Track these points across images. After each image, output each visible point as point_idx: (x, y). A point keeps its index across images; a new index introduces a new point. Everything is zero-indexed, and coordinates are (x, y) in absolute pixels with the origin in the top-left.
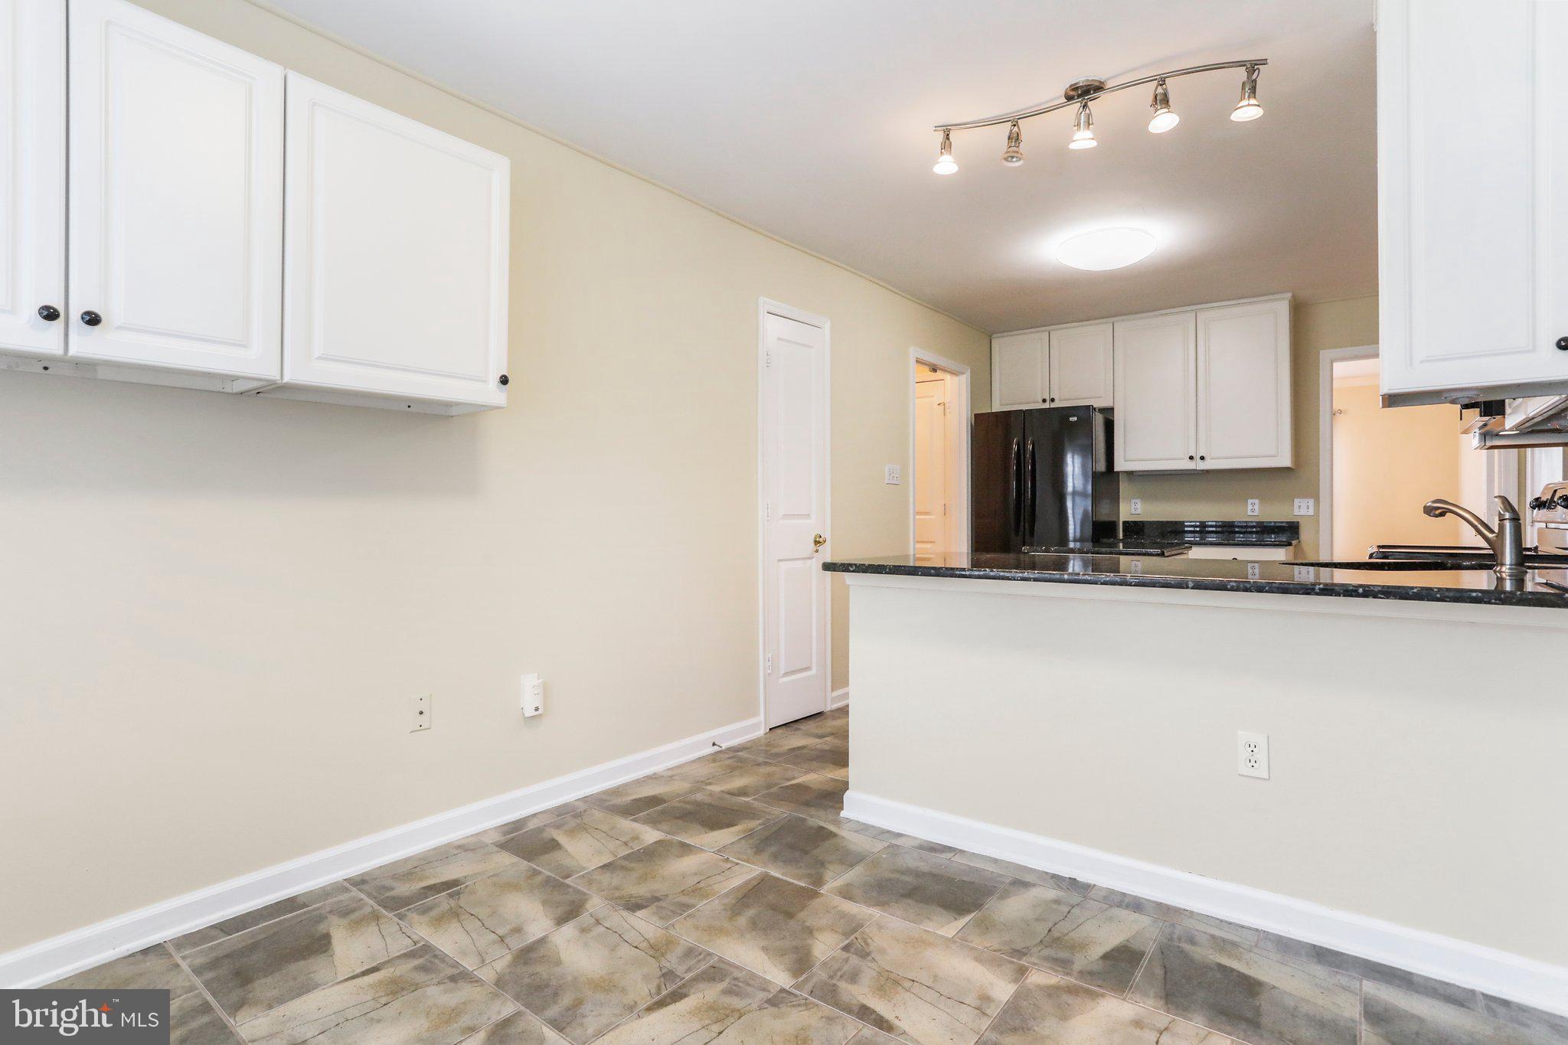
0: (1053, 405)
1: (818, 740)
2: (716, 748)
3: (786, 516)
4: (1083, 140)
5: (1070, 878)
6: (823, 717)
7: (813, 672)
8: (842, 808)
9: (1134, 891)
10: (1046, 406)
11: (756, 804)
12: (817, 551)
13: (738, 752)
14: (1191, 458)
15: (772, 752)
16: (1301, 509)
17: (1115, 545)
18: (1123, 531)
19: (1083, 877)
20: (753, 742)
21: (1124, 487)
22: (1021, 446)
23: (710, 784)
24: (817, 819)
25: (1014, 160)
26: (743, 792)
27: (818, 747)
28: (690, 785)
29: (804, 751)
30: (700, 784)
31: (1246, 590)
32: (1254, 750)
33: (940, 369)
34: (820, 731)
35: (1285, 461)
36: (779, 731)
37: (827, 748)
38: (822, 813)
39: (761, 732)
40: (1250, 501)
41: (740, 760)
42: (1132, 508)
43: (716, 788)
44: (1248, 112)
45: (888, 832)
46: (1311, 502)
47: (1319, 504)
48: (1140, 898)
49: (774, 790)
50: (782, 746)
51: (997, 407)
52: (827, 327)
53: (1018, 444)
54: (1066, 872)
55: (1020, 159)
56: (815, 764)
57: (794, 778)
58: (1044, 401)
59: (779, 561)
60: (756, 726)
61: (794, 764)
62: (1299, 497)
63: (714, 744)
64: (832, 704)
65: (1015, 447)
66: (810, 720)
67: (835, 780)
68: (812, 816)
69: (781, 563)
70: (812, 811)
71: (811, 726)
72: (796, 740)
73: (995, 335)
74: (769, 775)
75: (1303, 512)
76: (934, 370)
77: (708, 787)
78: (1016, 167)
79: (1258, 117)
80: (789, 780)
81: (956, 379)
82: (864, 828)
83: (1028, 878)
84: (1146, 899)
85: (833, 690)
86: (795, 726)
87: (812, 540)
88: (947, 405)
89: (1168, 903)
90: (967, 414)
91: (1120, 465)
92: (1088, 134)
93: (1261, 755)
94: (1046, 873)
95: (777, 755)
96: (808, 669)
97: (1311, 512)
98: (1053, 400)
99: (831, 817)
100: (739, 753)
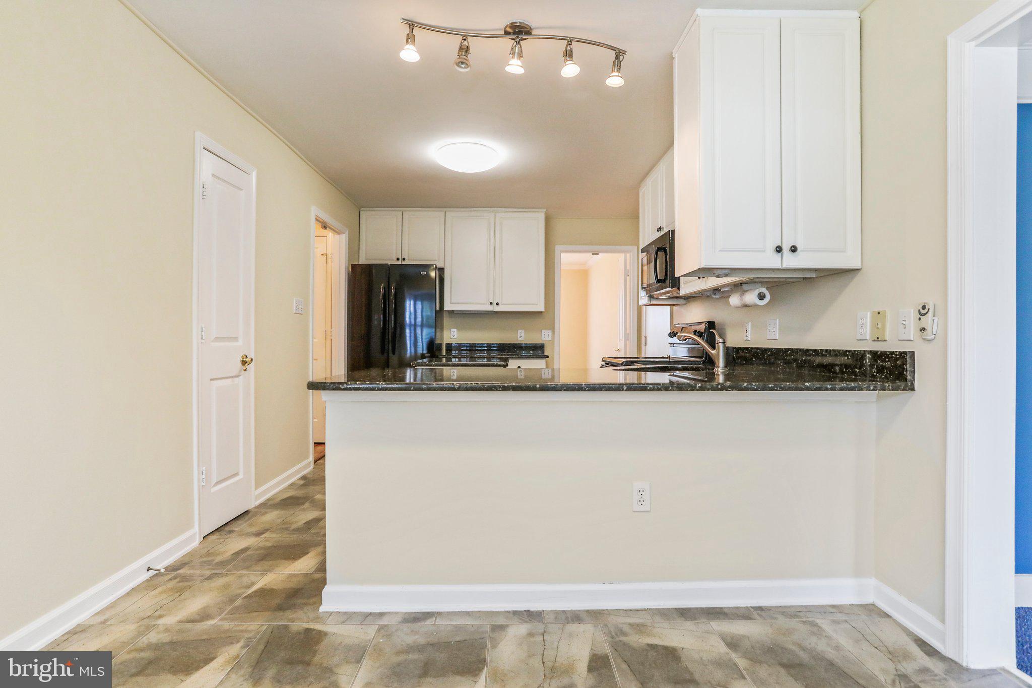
0: (404, 263)
1: (257, 539)
2: (152, 573)
3: (217, 339)
4: (515, 67)
5: (525, 611)
6: (250, 514)
7: (241, 476)
8: (321, 604)
9: (569, 608)
10: (399, 262)
11: (226, 625)
12: (245, 370)
13: (180, 569)
14: (491, 303)
15: (217, 561)
16: (544, 337)
17: (441, 360)
18: (446, 350)
19: (534, 607)
20: (191, 554)
21: (446, 321)
22: (387, 289)
23: (160, 617)
24: (299, 621)
25: (463, 66)
26: (204, 616)
27: (261, 545)
28: (136, 625)
29: (249, 553)
30: (147, 623)
31: (659, 390)
32: (643, 493)
33: (330, 228)
34: (254, 529)
35: (541, 308)
36: (213, 537)
37: (269, 544)
38: (300, 614)
39: (195, 543)
40: (519, 331)
41: (184, 579)
42: (452, 335)
43: (170, 620)
44: (615, 81)
45: (370, 614)
46: (550, 331)
47: (554, 333)
48: (575, 611)
49: (238, 603)
50: (224, 552)
51: (363, 261)
52: (254, 174)
53: (384, 288)
54: (521, 607)
55: (468, 67)
56: (266, 564)
57: (253, 584)
58: (398, 259)
59: (212, 380)
60: (191, 539)
61: (247, 568)
62: (545, 329)
63: (149, 569)
64: (256, 501)
65: (382, 291)
66: (238, 520)
67: (295, 575)
68: (293, 620)
69: (213, 382)
70: (289, 614)
71: (242, 526)
72: (235, 544)
73: (362, 209)
74: (226, 586)
75: (547, 338)
76: (325, 228)
77: (161, 622)
78: (461, 72)
79: (620, 85)
80: (249, 587)
81: (337, 237)
82: (348, 617)
83: (501, 621)
84: (579, 611)
85: (256, 489)
86: (227, 528)
87: (239, 359)
88: (329, 256)
89: (593, 608)
90: (346, 263)
91: (448, 307)
92: (519, 62)
93: (646, 496)
94: (508, 612)
95: (222, 564)
96: (236, 474)
97: (550, 338)
98: (404, 259)
99: (311, 615)
100: (178, 572)
